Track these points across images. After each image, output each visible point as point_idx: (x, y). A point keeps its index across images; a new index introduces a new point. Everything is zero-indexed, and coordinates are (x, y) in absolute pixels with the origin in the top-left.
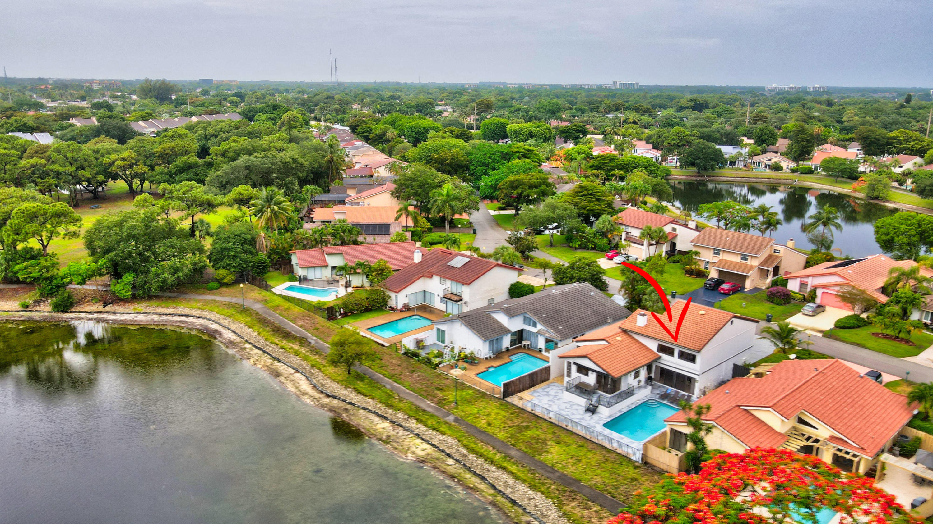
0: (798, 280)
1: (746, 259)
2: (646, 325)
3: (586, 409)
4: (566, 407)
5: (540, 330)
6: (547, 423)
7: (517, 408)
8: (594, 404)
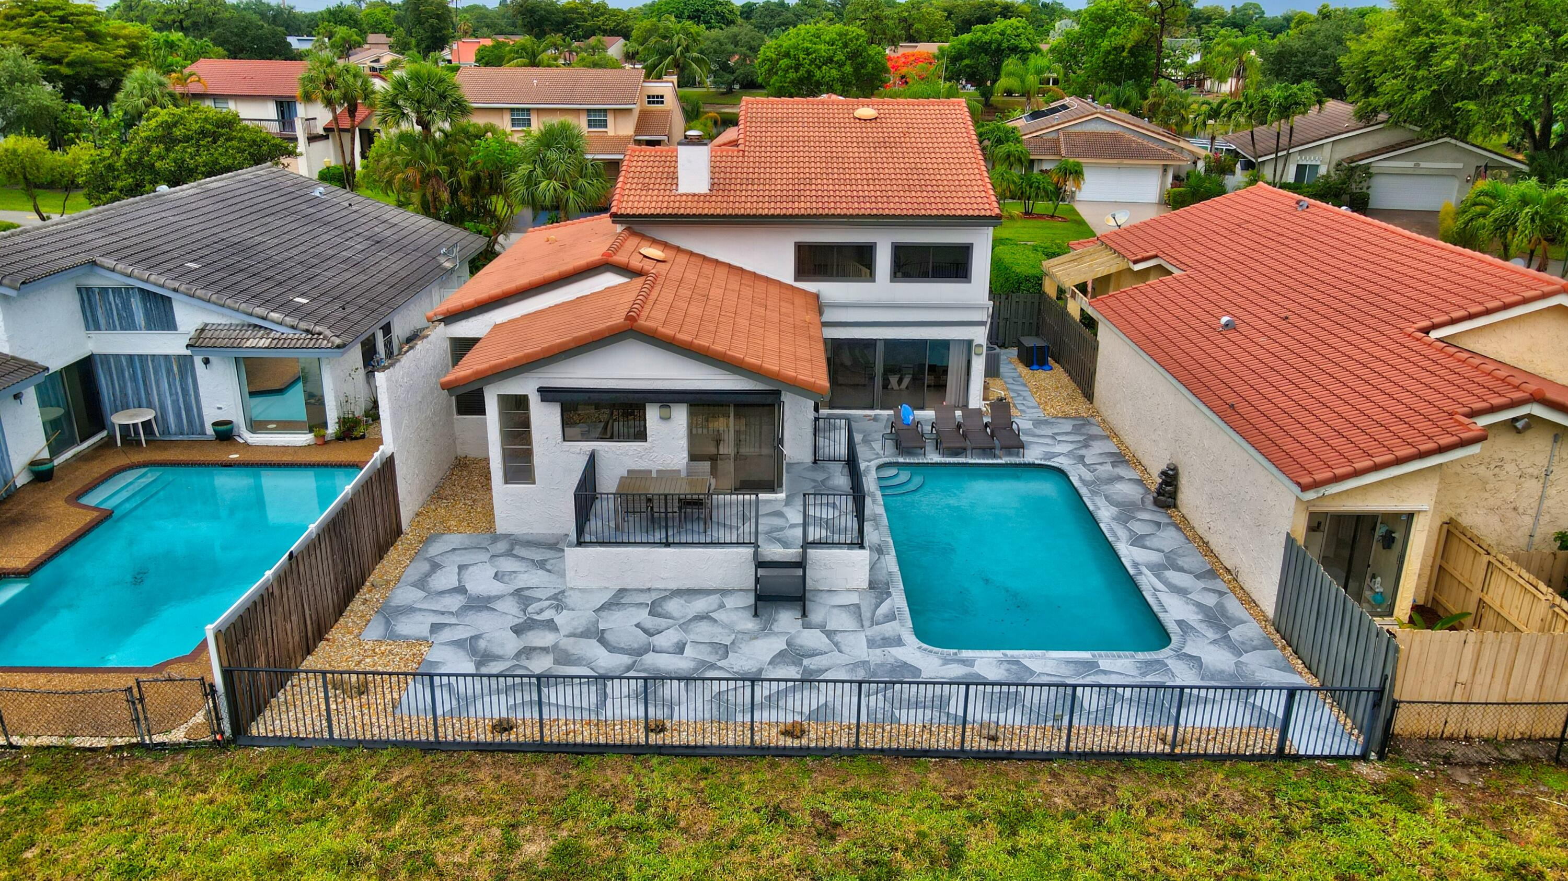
1: (604, 124)
2: (713, 185)
3: (751, 599)
4: (637, 625)
5: (203, 330)
6: (668, 769)
7: (384, 757)
8: (777, 558)
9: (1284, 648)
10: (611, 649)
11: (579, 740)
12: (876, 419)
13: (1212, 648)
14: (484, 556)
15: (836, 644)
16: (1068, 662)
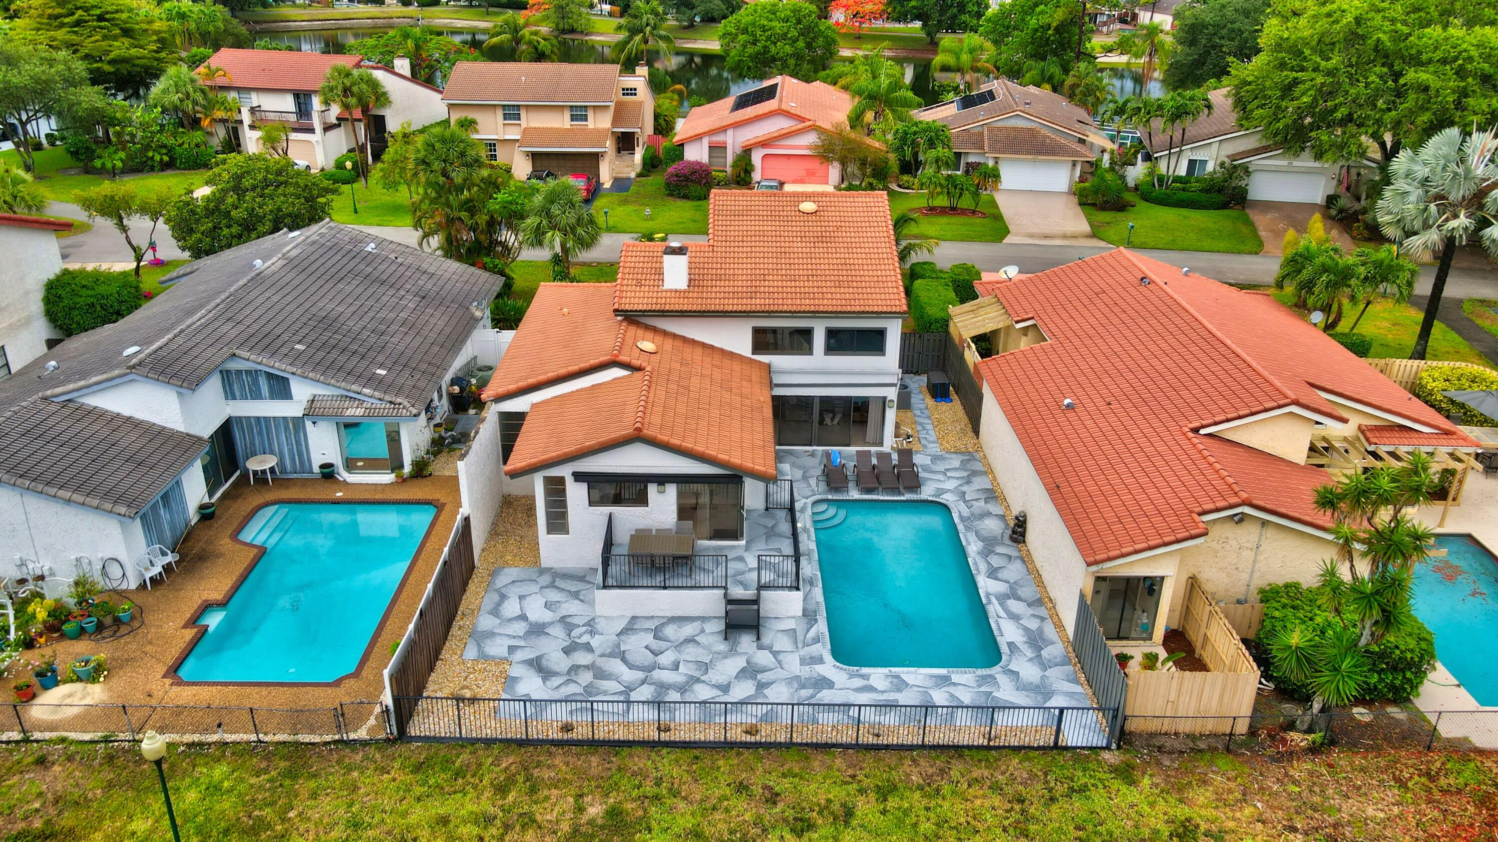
0: (706, 141)
1: (585, 118)
2: (690, 280)
3: (722, 626)
4: (647, 647)
5: (313, 401)
6: (673, 757)
7: (496, 749)
8: (740, 597)
9: (1075, 665)
10: (631, 667)
11: (616, 737)
12: (813, 454)
13: (1029, 664)
14: (535, 588)
15: (780, 662)
16: (932, 676)
